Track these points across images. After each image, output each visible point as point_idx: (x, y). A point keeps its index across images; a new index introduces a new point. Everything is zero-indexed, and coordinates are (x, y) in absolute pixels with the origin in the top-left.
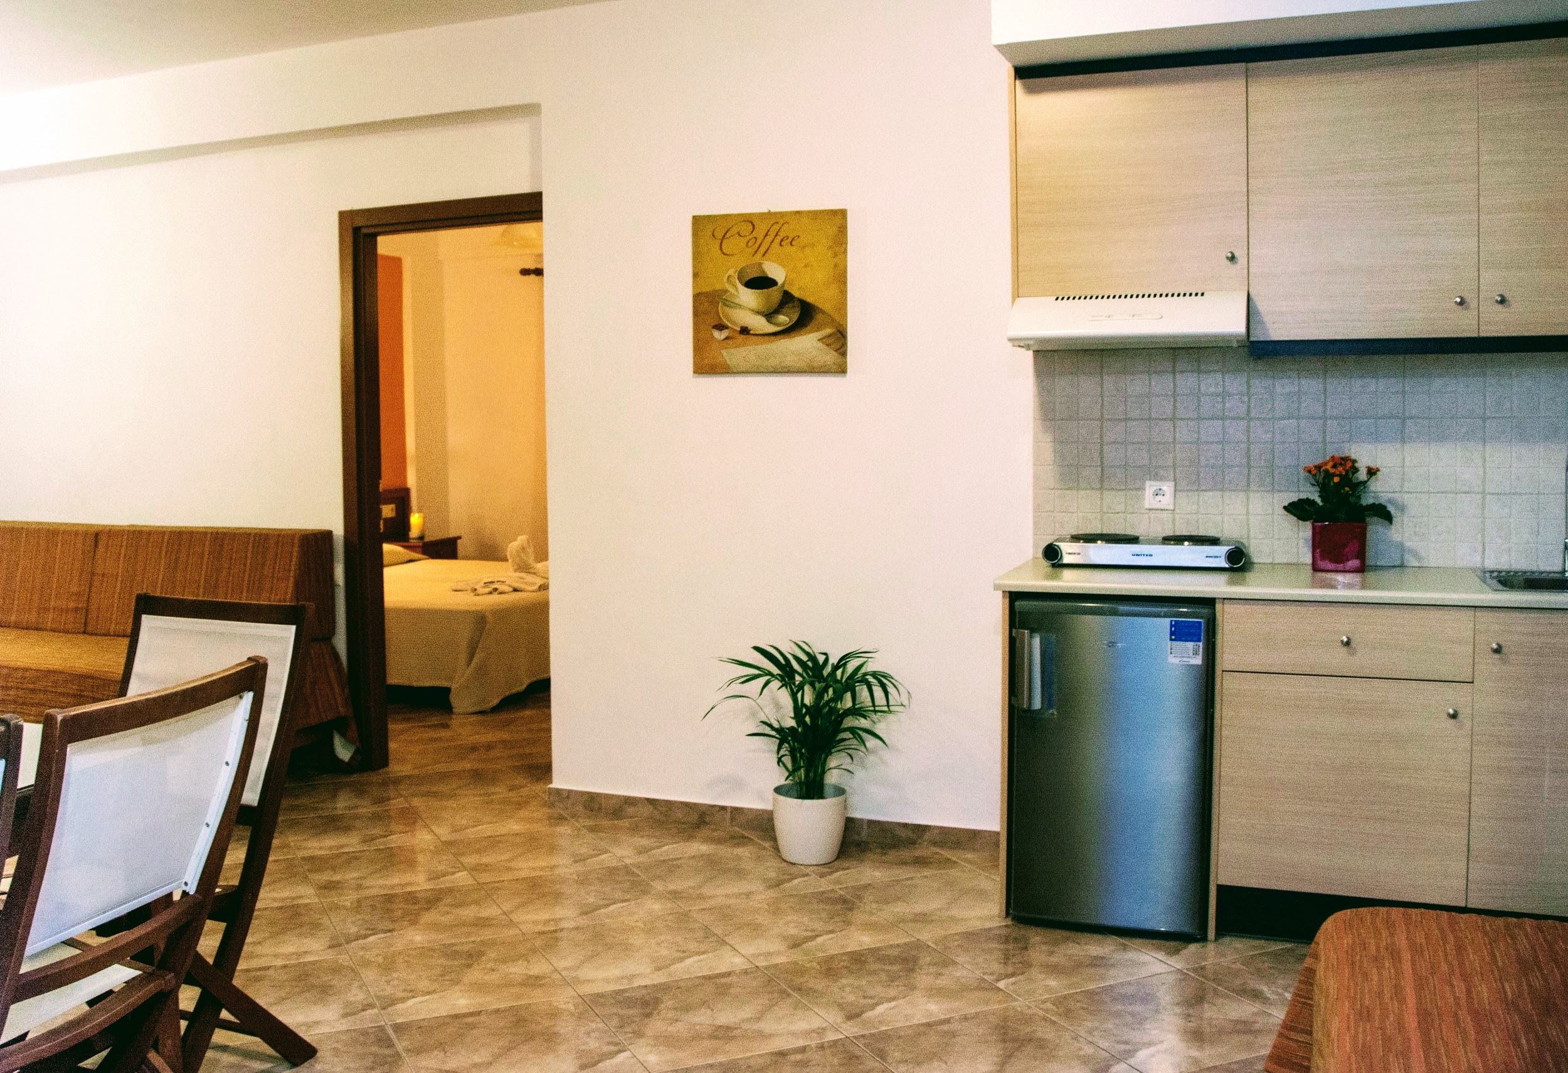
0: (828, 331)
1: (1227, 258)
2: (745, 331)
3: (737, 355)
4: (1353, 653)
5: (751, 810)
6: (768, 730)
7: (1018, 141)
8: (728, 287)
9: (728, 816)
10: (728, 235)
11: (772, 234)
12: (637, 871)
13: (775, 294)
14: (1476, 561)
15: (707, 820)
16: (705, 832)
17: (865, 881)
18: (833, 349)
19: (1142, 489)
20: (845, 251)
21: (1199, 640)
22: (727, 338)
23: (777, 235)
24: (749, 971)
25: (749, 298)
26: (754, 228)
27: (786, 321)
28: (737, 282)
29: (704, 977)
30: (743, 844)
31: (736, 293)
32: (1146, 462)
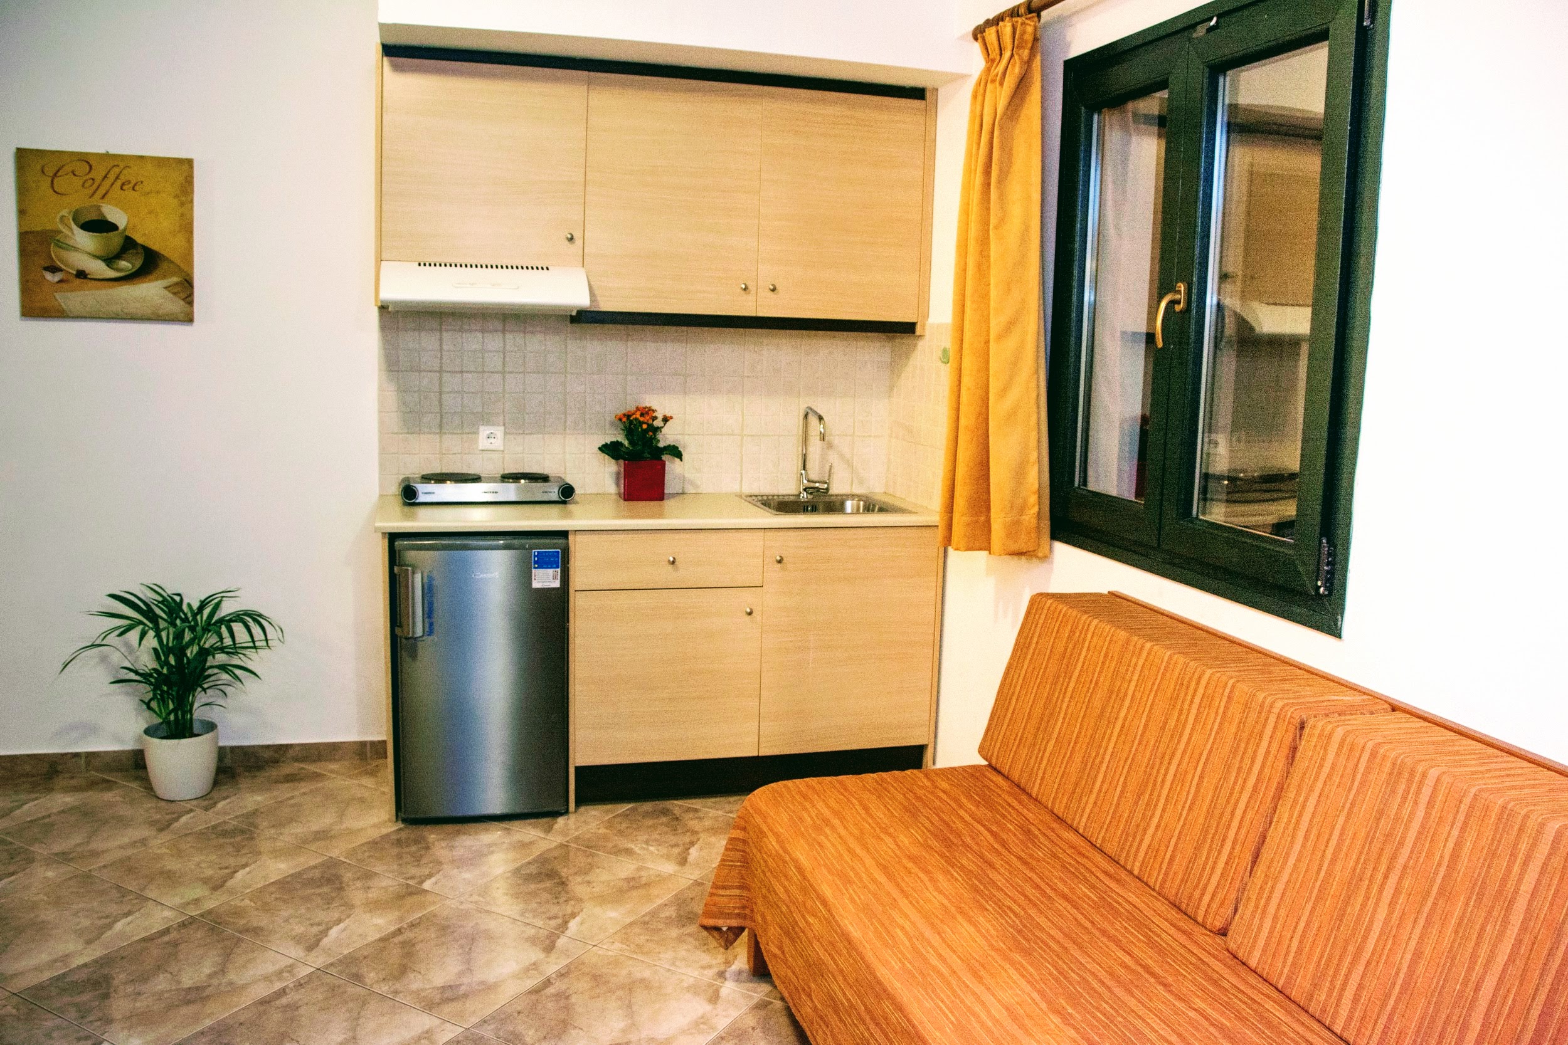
0: (175, 279)
1: (567, 238)
2: (82, 274)
3: (73, 299)
4: (677, 569)
5: (106, 752)
6: (132, 676)
7: (384, 114)
8: (61, 227)
9: (83, 761)
10: (59, 174)
11: (112, 176)
12: (9, 839)
13: (115, 240)
14: (736, 488)
15: (59, 768)
16: (61, 782)
17: (250, 807)
18: (180, 298)
19: (476, 433)
20: (192, 201)
21: (558, 567)
22: (61, 281)
23: (117, 178)
24: (186, 923)
25: (85, 240)
26: (91, 167)
27: (127, 267)
28: (72, 223)
29: (144, 940)
30: (109, 789)
31: (70, 234)
32: (480, 410)
